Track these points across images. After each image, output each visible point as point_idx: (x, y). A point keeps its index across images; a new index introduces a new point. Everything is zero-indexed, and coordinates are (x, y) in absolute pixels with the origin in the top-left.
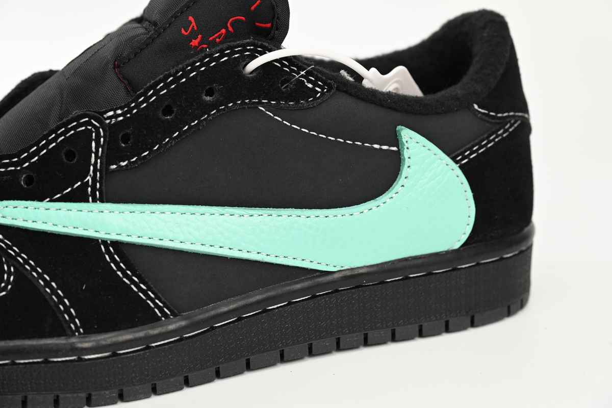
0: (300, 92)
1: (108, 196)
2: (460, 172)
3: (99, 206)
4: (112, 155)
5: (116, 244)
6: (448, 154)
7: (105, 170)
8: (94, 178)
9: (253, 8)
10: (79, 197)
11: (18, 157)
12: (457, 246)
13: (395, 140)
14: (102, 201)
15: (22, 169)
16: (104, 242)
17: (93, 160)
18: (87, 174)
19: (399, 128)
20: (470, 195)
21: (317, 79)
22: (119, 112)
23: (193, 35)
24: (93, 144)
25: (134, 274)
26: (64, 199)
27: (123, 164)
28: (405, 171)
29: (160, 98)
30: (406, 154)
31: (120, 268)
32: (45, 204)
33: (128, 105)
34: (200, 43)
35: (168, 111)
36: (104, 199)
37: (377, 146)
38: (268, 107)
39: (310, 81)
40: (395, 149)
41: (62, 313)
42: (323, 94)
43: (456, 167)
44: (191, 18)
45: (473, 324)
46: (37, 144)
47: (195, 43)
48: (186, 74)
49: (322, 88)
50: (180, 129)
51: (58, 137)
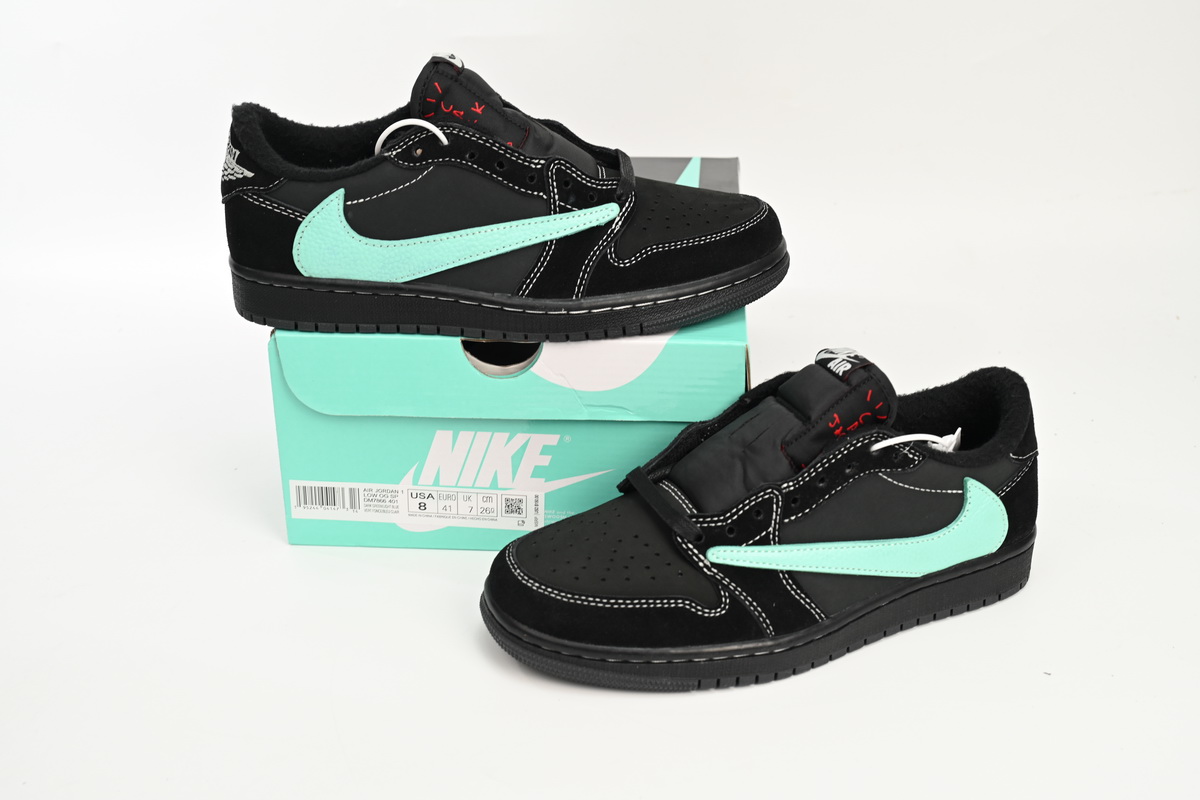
0: (907, 461)
1: (783, 541)
2: (1000, 503)
3: (778, 548)
4: (786, 514)
5: (790, 573)
6: (993, 491)
7: (781, 523)
8: (774, 529)
9: (868, 399)
10: (765, 542)
11: (724, 515)
12: (994, 551)
13: (962, 486)
14: (780, 543)
15: (727, 524)
16: (782, 572)
17: (774, 517)
18: (770, 526)
19: (966, 478)
20: (1006, 516)
21: (916, 451)
22: (791, 484)
23: (837, 427)
24: (775, 506)
25: (802, 592)
26: (756, 544)
27: (793, 518)
28: (968, 507)
29: (818, 473)
30: (969, 495)
31: (793, 589)
32: (743, 548)
33: (797, 479)
34: (842, 432)
35: (822, 481)
36: (781, 542)
37: (949, 491)
38: (885, 473)
39: (911, 453)
40: (960, 492)
41: (762, 623)
42: (919, 462)
43: (998, 499)
44: (835, 415)
45: (1000, 599)
46: (737, 507)
47: (837, 431)
48: (835, 456)
49: (918, 457)
50: (829, 493)
51: (751, 502)
